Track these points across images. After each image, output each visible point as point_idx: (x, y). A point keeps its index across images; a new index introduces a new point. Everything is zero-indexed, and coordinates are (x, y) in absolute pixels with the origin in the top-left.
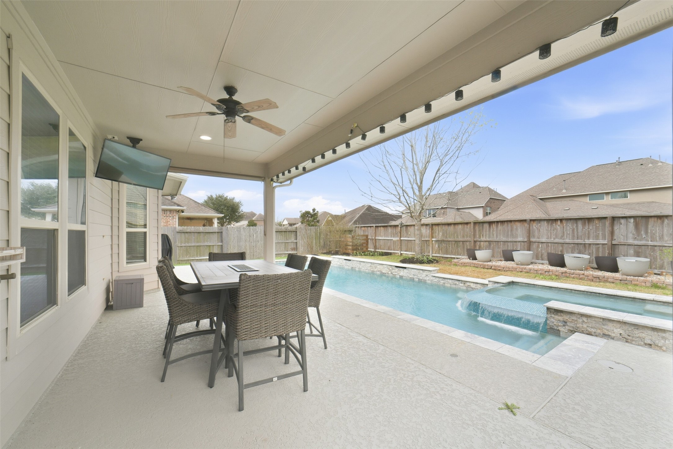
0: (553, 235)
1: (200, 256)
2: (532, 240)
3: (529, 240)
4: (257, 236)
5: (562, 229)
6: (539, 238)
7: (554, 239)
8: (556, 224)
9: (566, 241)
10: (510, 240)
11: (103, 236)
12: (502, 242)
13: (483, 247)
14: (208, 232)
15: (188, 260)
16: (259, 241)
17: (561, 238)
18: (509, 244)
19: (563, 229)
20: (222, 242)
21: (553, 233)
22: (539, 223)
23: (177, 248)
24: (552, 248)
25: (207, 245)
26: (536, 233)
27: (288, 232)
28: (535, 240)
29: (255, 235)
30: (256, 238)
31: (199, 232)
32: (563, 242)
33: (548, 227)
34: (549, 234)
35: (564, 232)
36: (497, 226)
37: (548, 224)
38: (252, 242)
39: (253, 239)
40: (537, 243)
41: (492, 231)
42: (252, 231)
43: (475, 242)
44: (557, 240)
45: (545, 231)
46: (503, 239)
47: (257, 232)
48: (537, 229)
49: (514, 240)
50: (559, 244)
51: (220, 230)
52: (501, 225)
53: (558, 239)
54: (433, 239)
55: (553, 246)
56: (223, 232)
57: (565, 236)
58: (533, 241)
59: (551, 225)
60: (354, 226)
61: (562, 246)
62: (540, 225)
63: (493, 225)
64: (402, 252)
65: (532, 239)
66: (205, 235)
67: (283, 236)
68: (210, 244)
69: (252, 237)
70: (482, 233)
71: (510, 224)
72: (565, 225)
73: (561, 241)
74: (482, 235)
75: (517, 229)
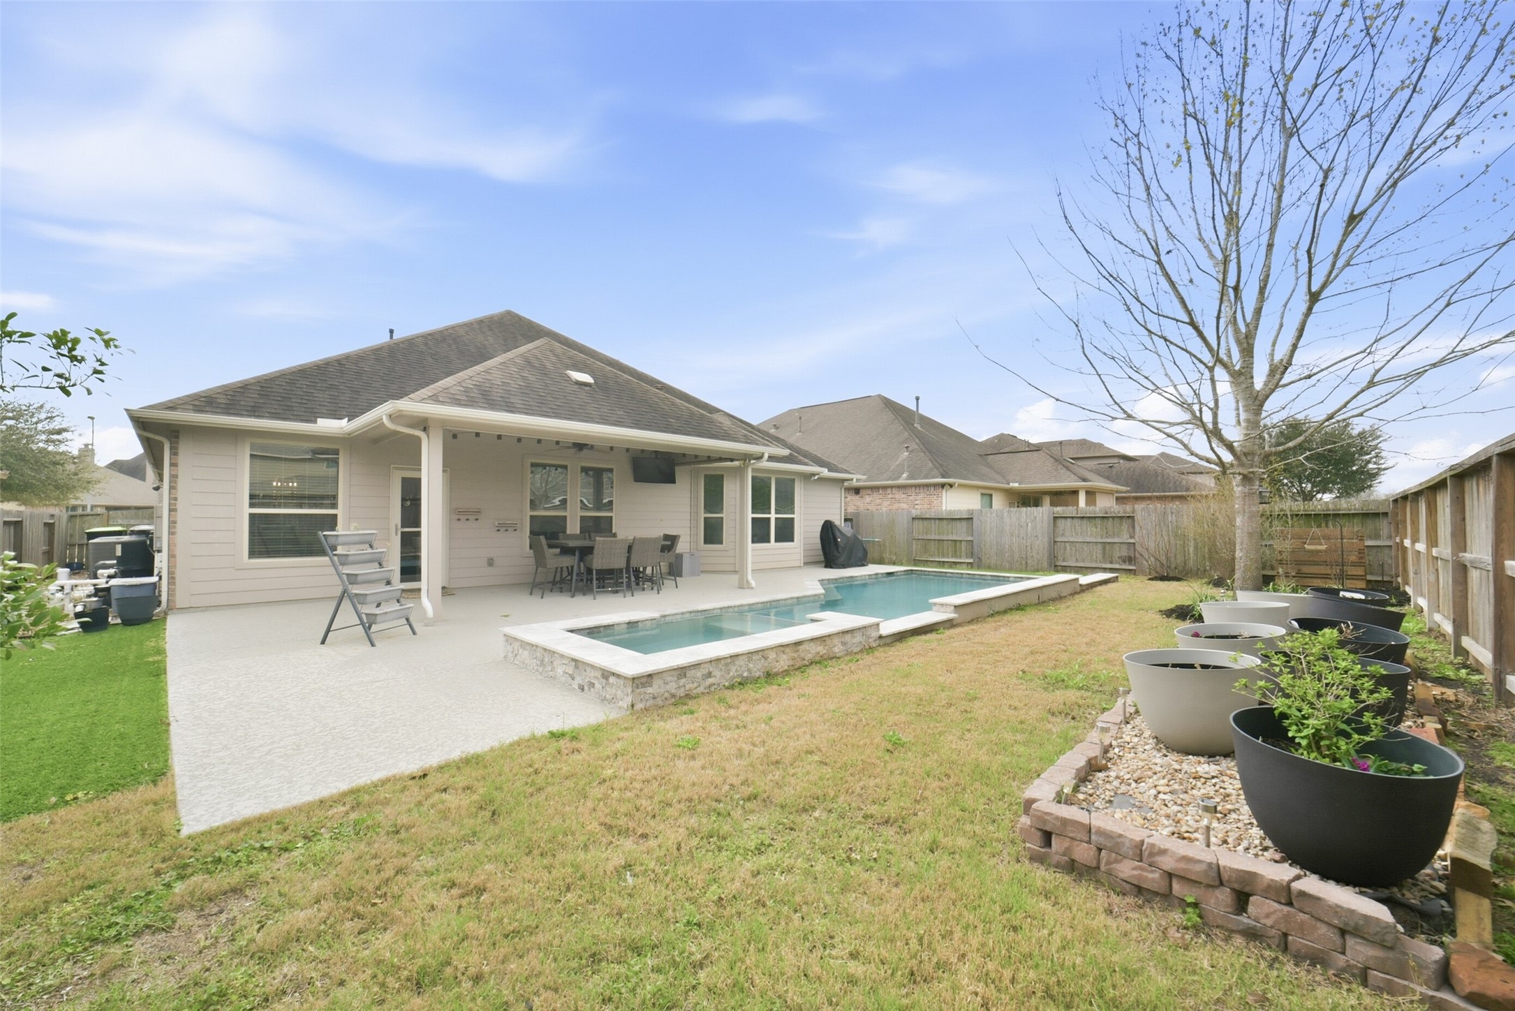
4: (1034, 527)
14: (953, 519)
16: (1040, 536)
20: (972, 535)
23: (914, 541)
25: (953, 538)
27: (1110, 520)
29: (1030, 524)
30: (1033, 529)
31: (940, 519)
51: (970, 514)
56: (974, 519)
66: (949, 523)
67: (1097, 527)
68: (955, 537)
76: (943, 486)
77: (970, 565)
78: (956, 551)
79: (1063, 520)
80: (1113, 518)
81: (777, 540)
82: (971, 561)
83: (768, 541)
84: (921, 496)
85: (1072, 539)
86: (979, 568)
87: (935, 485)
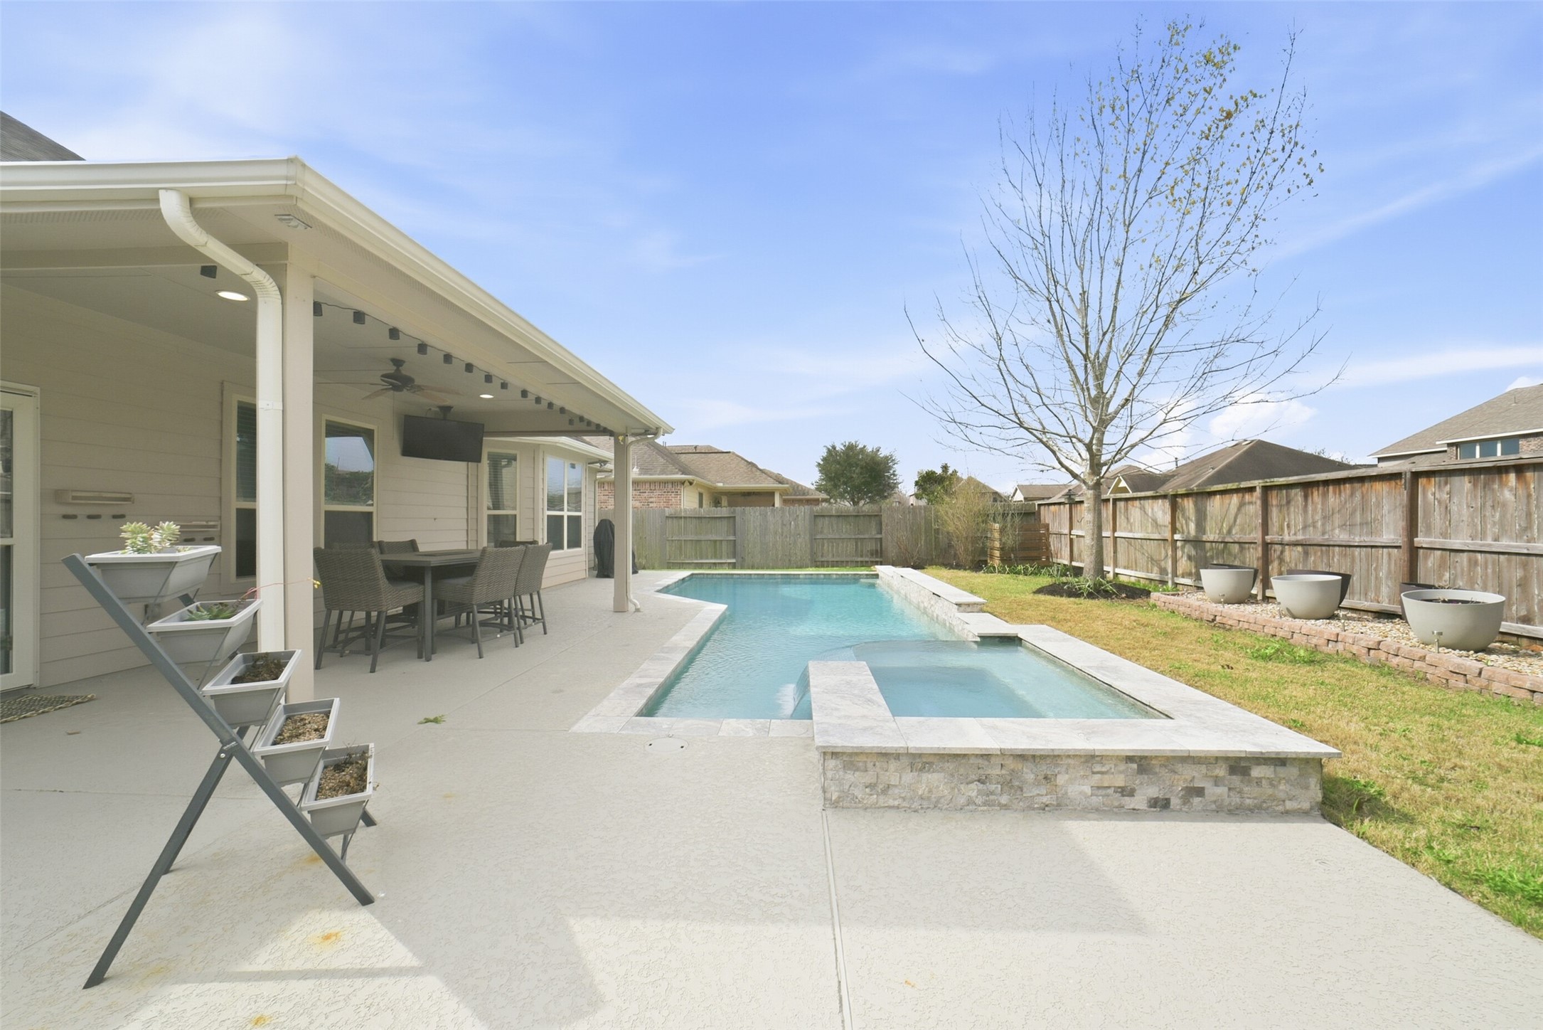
0: (1494, 523)
1: (701, 558)
2: (1419, 542)
3: (1411, 542)
4: (796, 526)
5: (1524, 500)
6: (1444, 535)
7: (1496, 540)
8: (1502, 484)
9: (1536, 547)
10: (1357, 540)
11: (435, 519)
12: (1339, 546)
13: (1288, 561)
14: (712, 518)
15: (683, 563)
16: (801, 533)
17: (1518, 537)
18: (1357, 553)
19: (1528, 503)
20: (735, 535)
21: (1493, 516)
22: (1446, 483)
23: (667, 542)
24: (1490, 571)
25: (712, 539)
26: (1437, 519)
27: (862, 518)
28: (1431, 542)
29: (792, 523)
30: (795, 527)
31: (699, 518)
32: (1526, 551)
33: (1475, 496)
34: (1478, 521)
35: (1529, 515)
36: (1325, 495)
37: (1475, 485)
38: (788, 536)
39: (790, 529)
40: (1439, 553)
41: (1312, 510)
42: (788, 515)
43: (1266, 546)
44: (1506, 544)
45: (1464, 510)
46: (1341, 537)
47: (798, 516)
48: (1439, 502)
49: (1368, 540)
50: (1514, 557)
51: (732, 513)
52: (1334, 492)
53: (1511, 538)
54: (1177, 537)
55: (1493, 564)
56: (737, 518)
57: (1535, 527)
58: (1424, 546)
59: (1484, 487)
60: (1036, 504)
61: (1525, 566)
62: (1447, 488)
63: (1315, 493)
64: (1117, 571)
65: (1420, 540)
66: (709, 522)
67: (850, 525)
68: (714, 538)
69: (788, 526)
70: (1286, 516)
71: (1360, 489)
72: (1532, 486)
73: (1520, 546)
74: (1286, 523)
75: (1379, 505)
76: (683, 483)
77: (734, 566)
78: (715, 552)
79: (821, 518)
80: (864, 516)
81: (569, 547)
82: (734, 561)
83: (562, 548)
84: (657, 493)
85: (830, 536)
86: (742, 568)
87: (673, 482)
